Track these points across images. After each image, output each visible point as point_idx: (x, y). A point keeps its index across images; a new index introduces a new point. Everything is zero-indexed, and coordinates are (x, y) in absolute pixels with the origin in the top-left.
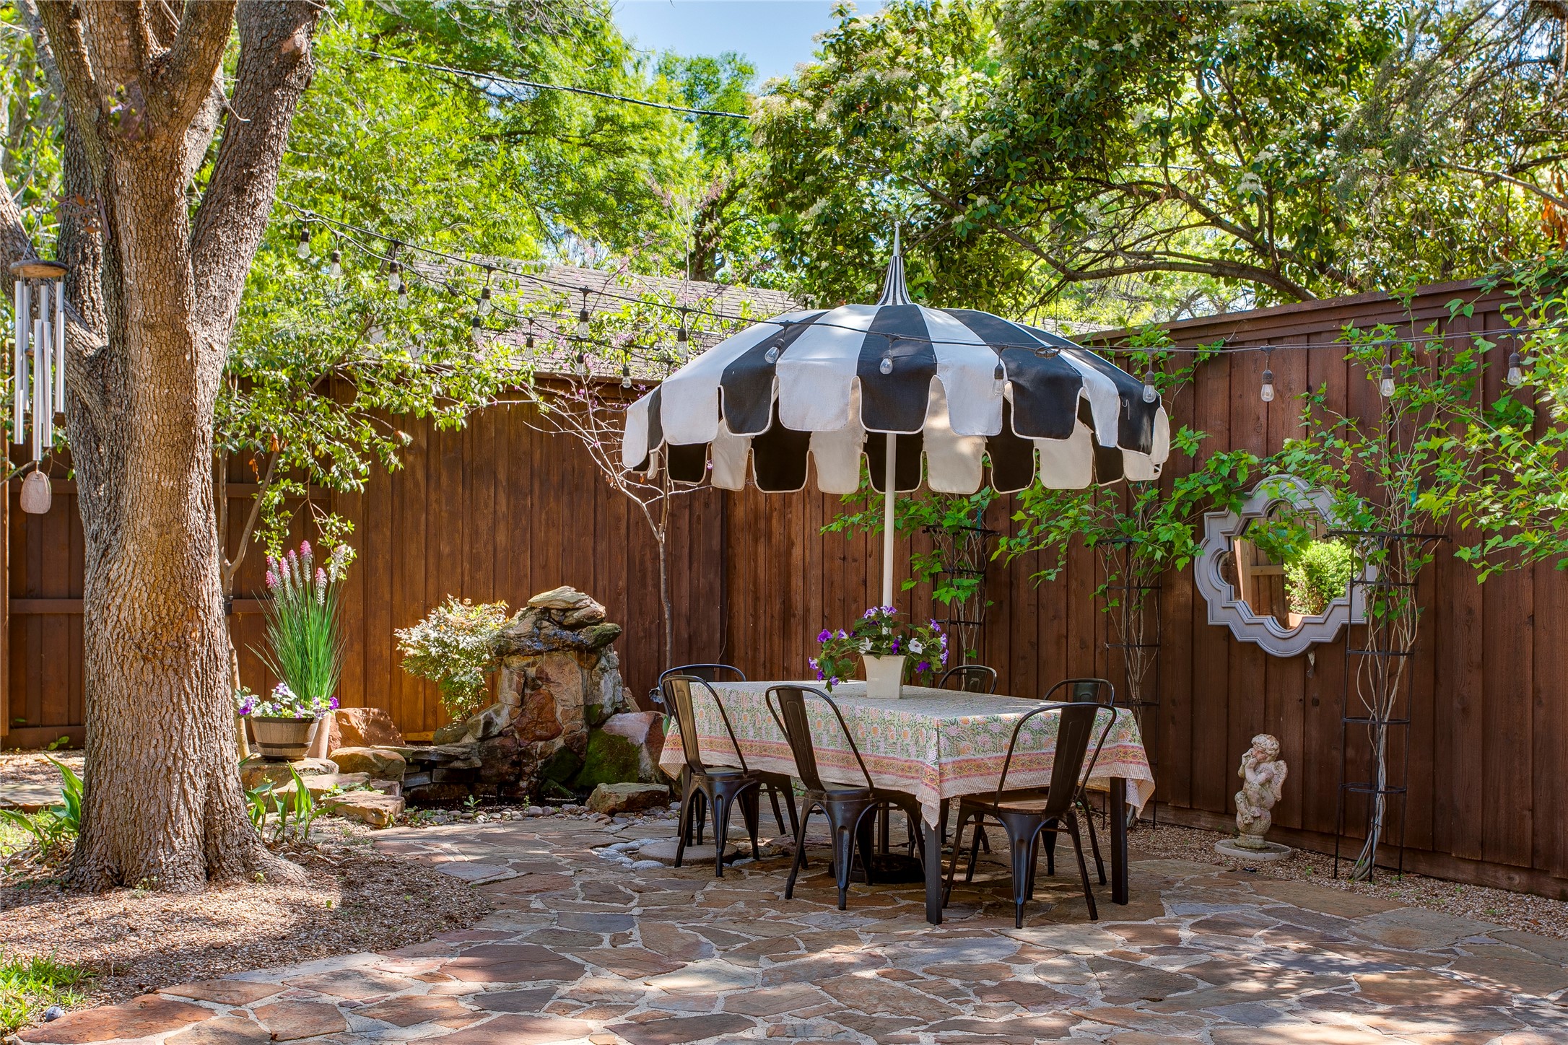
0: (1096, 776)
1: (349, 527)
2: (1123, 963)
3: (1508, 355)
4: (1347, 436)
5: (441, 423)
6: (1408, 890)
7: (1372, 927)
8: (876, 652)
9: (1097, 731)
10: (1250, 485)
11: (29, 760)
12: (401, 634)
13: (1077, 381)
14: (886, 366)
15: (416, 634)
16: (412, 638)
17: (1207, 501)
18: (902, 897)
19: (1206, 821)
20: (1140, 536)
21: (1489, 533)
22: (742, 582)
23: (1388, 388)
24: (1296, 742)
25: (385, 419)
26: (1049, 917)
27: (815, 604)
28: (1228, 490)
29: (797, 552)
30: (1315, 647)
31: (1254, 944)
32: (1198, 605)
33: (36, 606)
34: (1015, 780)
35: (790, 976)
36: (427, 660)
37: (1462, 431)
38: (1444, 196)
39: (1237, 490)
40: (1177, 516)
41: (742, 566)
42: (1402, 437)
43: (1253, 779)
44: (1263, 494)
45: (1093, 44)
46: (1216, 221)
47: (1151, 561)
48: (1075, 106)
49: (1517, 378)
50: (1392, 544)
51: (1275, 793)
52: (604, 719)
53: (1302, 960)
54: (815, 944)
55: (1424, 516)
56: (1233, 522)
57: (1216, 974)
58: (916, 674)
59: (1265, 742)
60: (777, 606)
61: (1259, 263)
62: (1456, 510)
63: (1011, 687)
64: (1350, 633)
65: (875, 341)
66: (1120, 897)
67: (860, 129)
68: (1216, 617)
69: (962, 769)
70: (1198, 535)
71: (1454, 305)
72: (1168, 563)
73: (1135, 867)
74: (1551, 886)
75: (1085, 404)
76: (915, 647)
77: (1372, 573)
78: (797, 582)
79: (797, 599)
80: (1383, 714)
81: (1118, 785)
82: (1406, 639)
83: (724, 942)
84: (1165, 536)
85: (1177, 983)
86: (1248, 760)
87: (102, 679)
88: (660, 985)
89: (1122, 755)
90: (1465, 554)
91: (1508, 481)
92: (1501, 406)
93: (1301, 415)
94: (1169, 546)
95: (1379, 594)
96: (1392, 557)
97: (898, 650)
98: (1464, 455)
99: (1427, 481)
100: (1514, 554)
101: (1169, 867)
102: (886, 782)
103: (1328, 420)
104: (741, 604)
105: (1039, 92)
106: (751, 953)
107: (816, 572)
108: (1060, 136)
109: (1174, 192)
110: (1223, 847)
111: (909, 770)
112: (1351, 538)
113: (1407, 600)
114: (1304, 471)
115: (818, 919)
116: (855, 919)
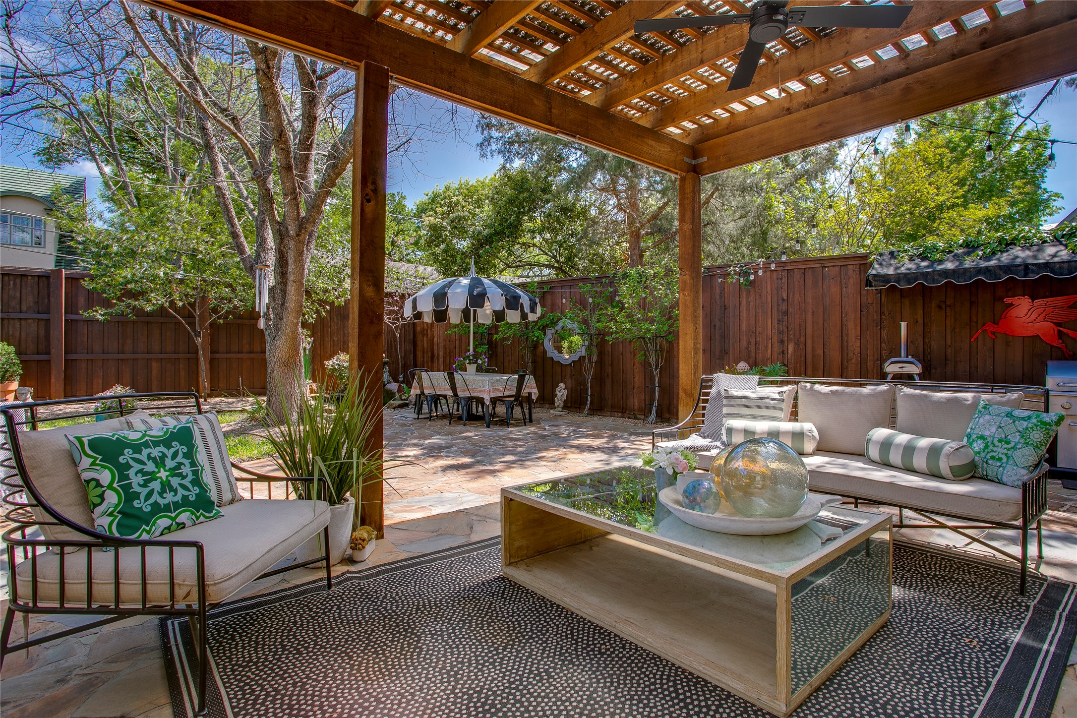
0: (525, 392)
1: (309, 333)
2: (534, 433)
3: (615, 293)
4: (580, 310)
5: (336, 304)
6: (596, 418)
7: (588, 424)
8: (469, 363)
9: (526, 381)
10: (557, 322)
11: (218, 399)
12: (326, 363)
13: (520, 297)
14: (475, 293)
15: (331, 362)
16: (329, 364)
17: (547, 325)
18: (478, 423)
19: (547, 406)
20: (531, 334)
21: (612, 333)
22: (419, 348)
23: (591, 300)
24: (569, 385)
25: (322, 303)
26: (515, 426)
27: (441, 354)
28: (552, 323)
29: (436, 339)
30: (573, 362)
31: (563, 428)
32: (545, 352)
33: (217, 355)
34: (506, 393)
35: (457, 439)
36: (334, 370)
37: (607, 309)
38: (600, 251)
39: (554, 323)
40: (539, 329)
41: (419, 343)
42: (593, 311)
43: (559, 394)
44: (561, 324)
45: (516, 209)
46: (546, 254)
47: (533, 341)
48: (511, 224)
49: (617, 298)
50: (591, 336)
51: (564, 397)
52: (385, 385)
53: (574, 431)
54: (461, 433)
55: (597, 329)
56: (553, 331)
57: (556, 434)
58: (479, 369)
59: (562, 385)
60: (430, 354)
61: (556, 265)
62: (605, 328)
63: (504, 372)
64: (582, 358)
65: (471, 287)
66: (531, 421)
67: (455, 227)
68: (549, 355)
69: (495, 390)
70: (545, 334)
71: (604, 280)
72: (537, 341)
73: (534, 416)
74: (626, 415)
75: (522, 304)
76: (480, 362)
77: (587, 343)
78: (436, 348)
79: (436, 352)
80: (589, 377)
81: (530, 394)
82: (595, 359)
83: (439, 434)
84: (537, 335)
85: (547, 436)
86: (558, 389)
87: (273, 371)
88: (427, 442)
89: (531, 387)
90: (607, 338)
91: (616, 321)
92: (614, 304)
93: (569, 306)
94: (538, 337)
95: (589, 348)
96: (591, 339)
97: (476, 362)
98: (607, 315)
99: (599, 321)
100: (618, 338)
101: (541, 415)
102: (475, 394)
103: (576, 306)
104: (419, 354)
105: (502, 220)
106: (446, 435)
107: (441, 345)
108: (507, 231)
109: (534, 245)
110: (552, 411)
111: (480, 391)
112: (582, 335)
113: (595, 349)
114: (571, 319)
115: (460, 428)
116: (468, 428)
